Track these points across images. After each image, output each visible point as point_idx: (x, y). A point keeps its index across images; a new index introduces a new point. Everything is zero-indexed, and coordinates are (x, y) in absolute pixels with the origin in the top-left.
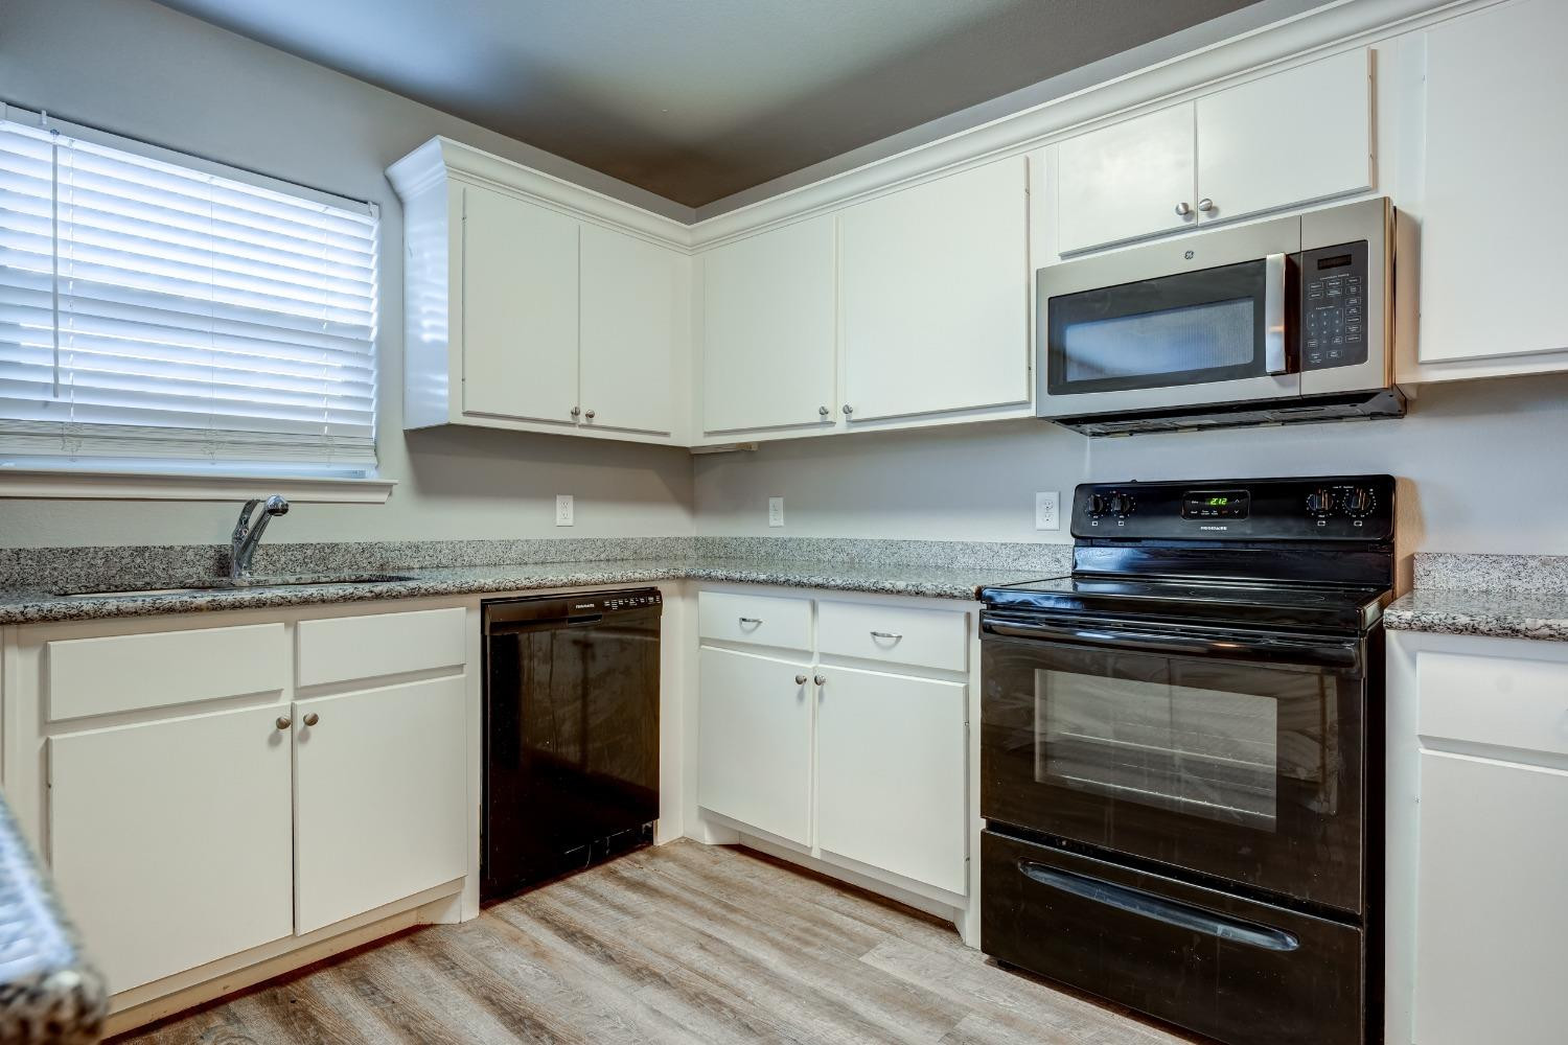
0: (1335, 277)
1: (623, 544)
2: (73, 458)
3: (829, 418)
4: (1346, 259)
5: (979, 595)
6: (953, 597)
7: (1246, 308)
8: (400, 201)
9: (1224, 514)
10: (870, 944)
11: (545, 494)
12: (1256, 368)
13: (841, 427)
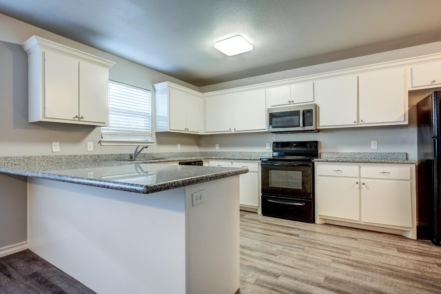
0: (309, 114)
1: (188, 153)
2: (112, 138)
3: (231, 130)
4: (310, 111)
5: (261, 159)
6: (256, 160)
7: (298, 117)
8: (155, 90)
9: (295, 147)
10: (245, 215)
11: (175, 144)
12: (299, 126)
13: (233, 132)
